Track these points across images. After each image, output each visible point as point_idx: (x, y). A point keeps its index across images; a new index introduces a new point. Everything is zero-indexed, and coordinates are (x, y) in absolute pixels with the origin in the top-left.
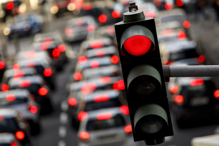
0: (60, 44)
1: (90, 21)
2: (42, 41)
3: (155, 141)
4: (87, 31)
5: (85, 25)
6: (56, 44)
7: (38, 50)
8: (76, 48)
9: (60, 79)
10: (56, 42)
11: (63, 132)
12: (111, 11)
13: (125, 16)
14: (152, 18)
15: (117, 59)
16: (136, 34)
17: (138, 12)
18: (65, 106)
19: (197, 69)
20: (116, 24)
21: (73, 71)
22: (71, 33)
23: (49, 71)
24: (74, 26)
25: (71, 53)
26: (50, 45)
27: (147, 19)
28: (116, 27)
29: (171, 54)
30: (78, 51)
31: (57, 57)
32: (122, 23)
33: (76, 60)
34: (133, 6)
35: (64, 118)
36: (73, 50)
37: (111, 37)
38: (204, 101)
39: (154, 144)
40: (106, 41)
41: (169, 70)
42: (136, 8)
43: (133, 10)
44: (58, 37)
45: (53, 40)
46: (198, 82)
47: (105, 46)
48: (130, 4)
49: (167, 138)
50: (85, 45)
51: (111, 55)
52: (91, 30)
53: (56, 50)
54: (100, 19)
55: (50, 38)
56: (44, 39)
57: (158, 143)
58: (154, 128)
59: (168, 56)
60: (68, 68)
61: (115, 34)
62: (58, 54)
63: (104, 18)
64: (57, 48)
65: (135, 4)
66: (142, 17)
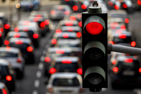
0: (46, 19)
1: (67, 8)
2: (35, 16)
3: (95, 90)
4: (64, 14)
5: (64, 10)
6: (43, 19)
7: (32, 21)
8: (56, 24)
9: (43, 41)
10: (44, 18)
11: (39, 74)
12: (81, 4)
13: (90, 8)
14: (106, 13)
15: (80, 35)
16: (95, 21)
17: (98, 7)
18: (43, 59)
19: (129, 49)
20: (83, 13)
21: (52, 38)
22: (54, 14)
23: (36, 35)
24: (57, 10)
25: (52, 26)
26: (40, 19)
27: (103, 13)
28: (83, 14)
29: (114, 38)
30: (57, 26)
31: (43, 27)
32: (87, 13)
33: (55, 31)
34: (95, 3)
35: (41, 66)
36: (54, 25)
37: (78, 21)
38: (131, 73)
39: (94, 91)
40: (75, 22)
41: (111, 47)
42: (97, 5)
43: (95, 5)
44: (45, 15)
45: (42, 16)
46: (130, 60)
47: (74, 25)
48: (94, 2)
49: (103, 89)
50: (62, 22)
51: (77, 32)
52: (67, 14)
53: (43, 23)
54: (74, 8)
55: (41, 15)
56: (37, 15)
57: (97, 91)
58: (96, 82)
59: (112, 39)
60: (49, 35)
61: (81, 19)
62: (44, 26)
63: (77, 8)
64: (44, 21)
65: (97, 2)
66: (100, 11)
